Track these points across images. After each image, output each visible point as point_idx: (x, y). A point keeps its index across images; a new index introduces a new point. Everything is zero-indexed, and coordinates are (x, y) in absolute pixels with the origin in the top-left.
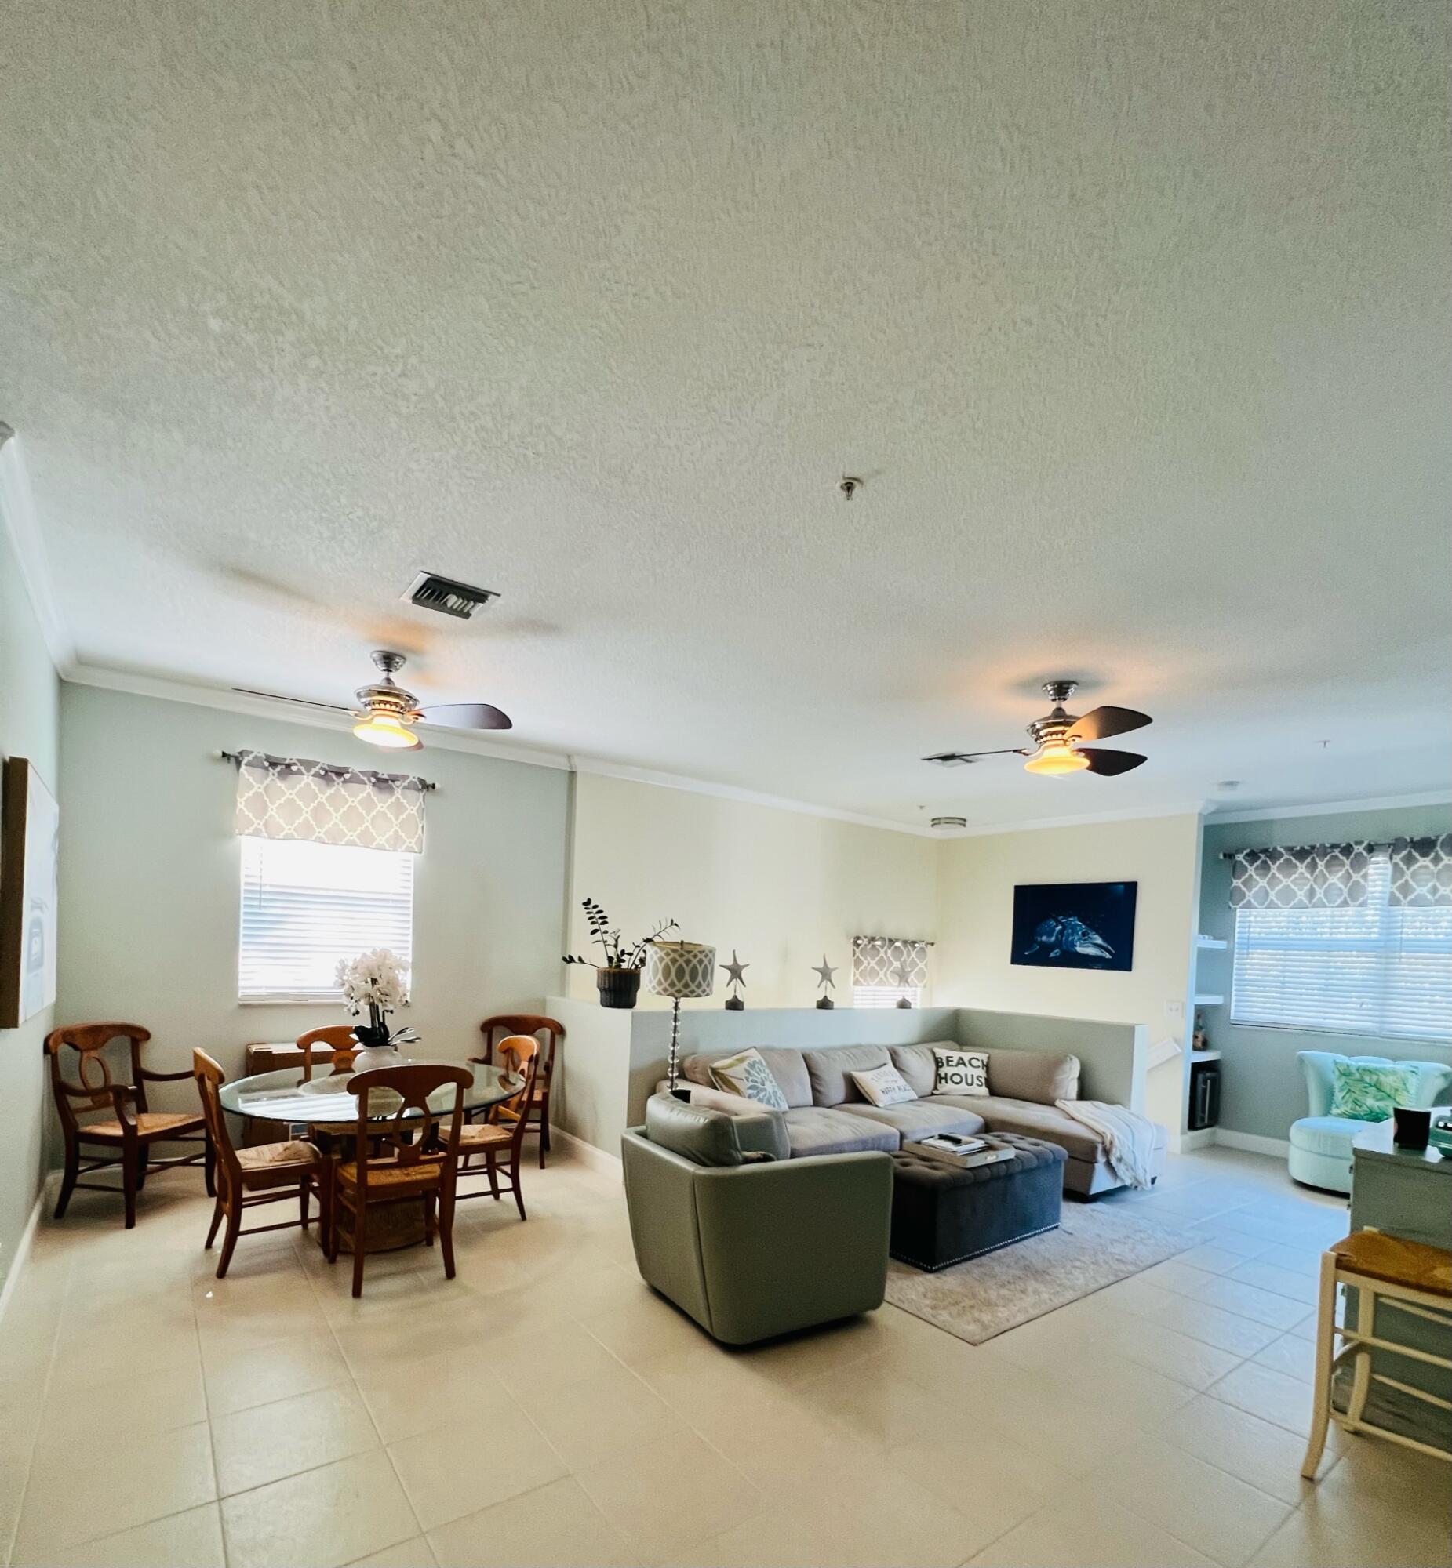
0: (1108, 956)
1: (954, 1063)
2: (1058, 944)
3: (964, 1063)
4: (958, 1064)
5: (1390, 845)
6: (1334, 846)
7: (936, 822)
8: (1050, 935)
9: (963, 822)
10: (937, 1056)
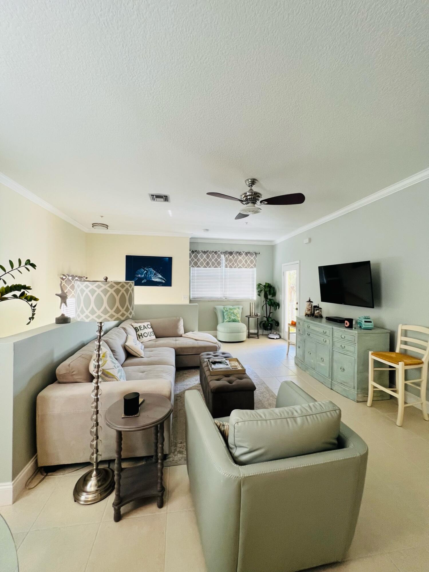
0: (164, 282)
1: (142, 328)
2: (145, 278)
3: (146, 328)
4: (144, 328)
5: (224, 253)
6: (213, 252)
7: (94, 225)
8: (142, 274)
9: (107, 226)
10: (134, 327)
